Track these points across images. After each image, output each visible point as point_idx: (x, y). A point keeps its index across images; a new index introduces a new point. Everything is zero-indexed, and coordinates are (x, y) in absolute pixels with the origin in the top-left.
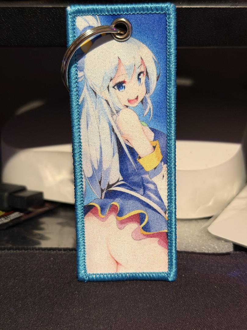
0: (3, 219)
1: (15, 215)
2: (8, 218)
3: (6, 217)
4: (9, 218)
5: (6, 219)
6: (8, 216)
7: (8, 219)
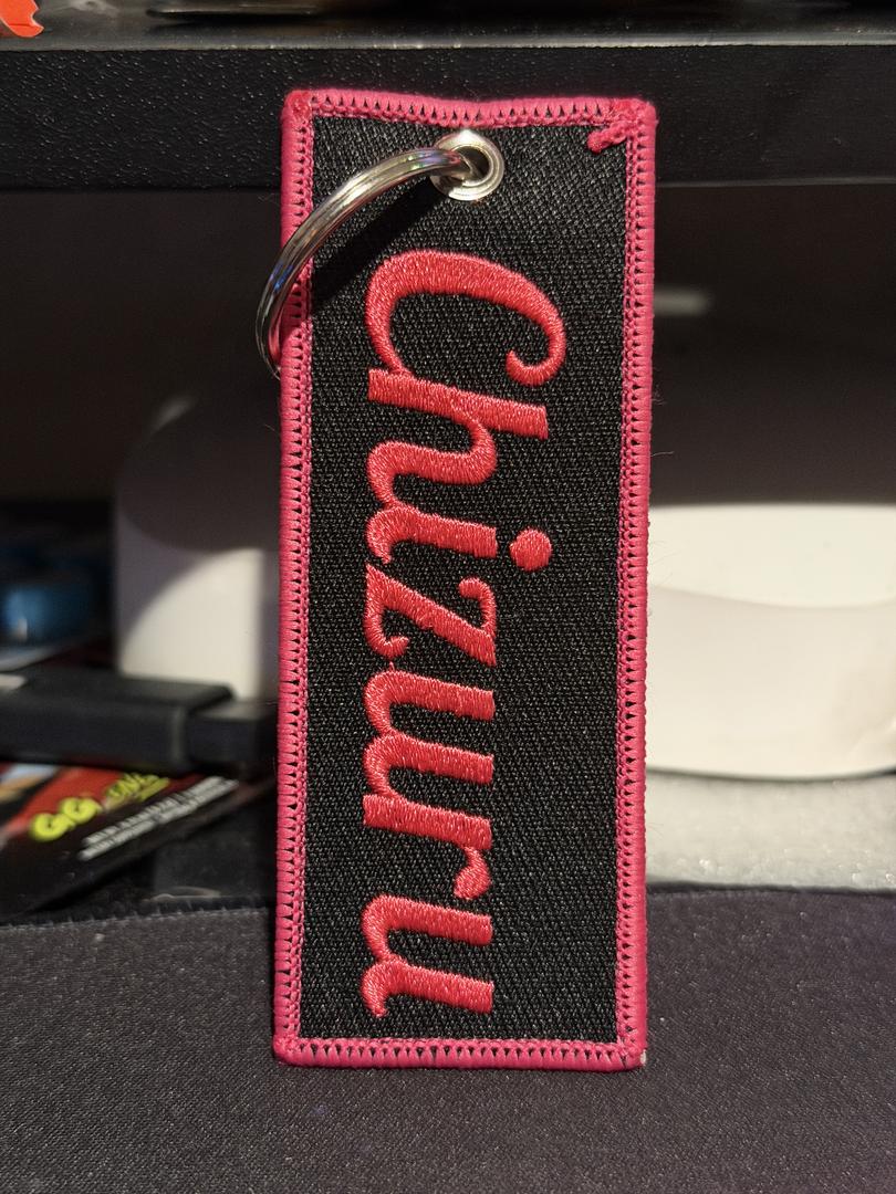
0: (170, 803)
1: (209, 789)
2: (188, 799)
3: (181, 798)
4: (193, 798)
5: (181, 803)
6: (187, 794)
7: (188, 803)
